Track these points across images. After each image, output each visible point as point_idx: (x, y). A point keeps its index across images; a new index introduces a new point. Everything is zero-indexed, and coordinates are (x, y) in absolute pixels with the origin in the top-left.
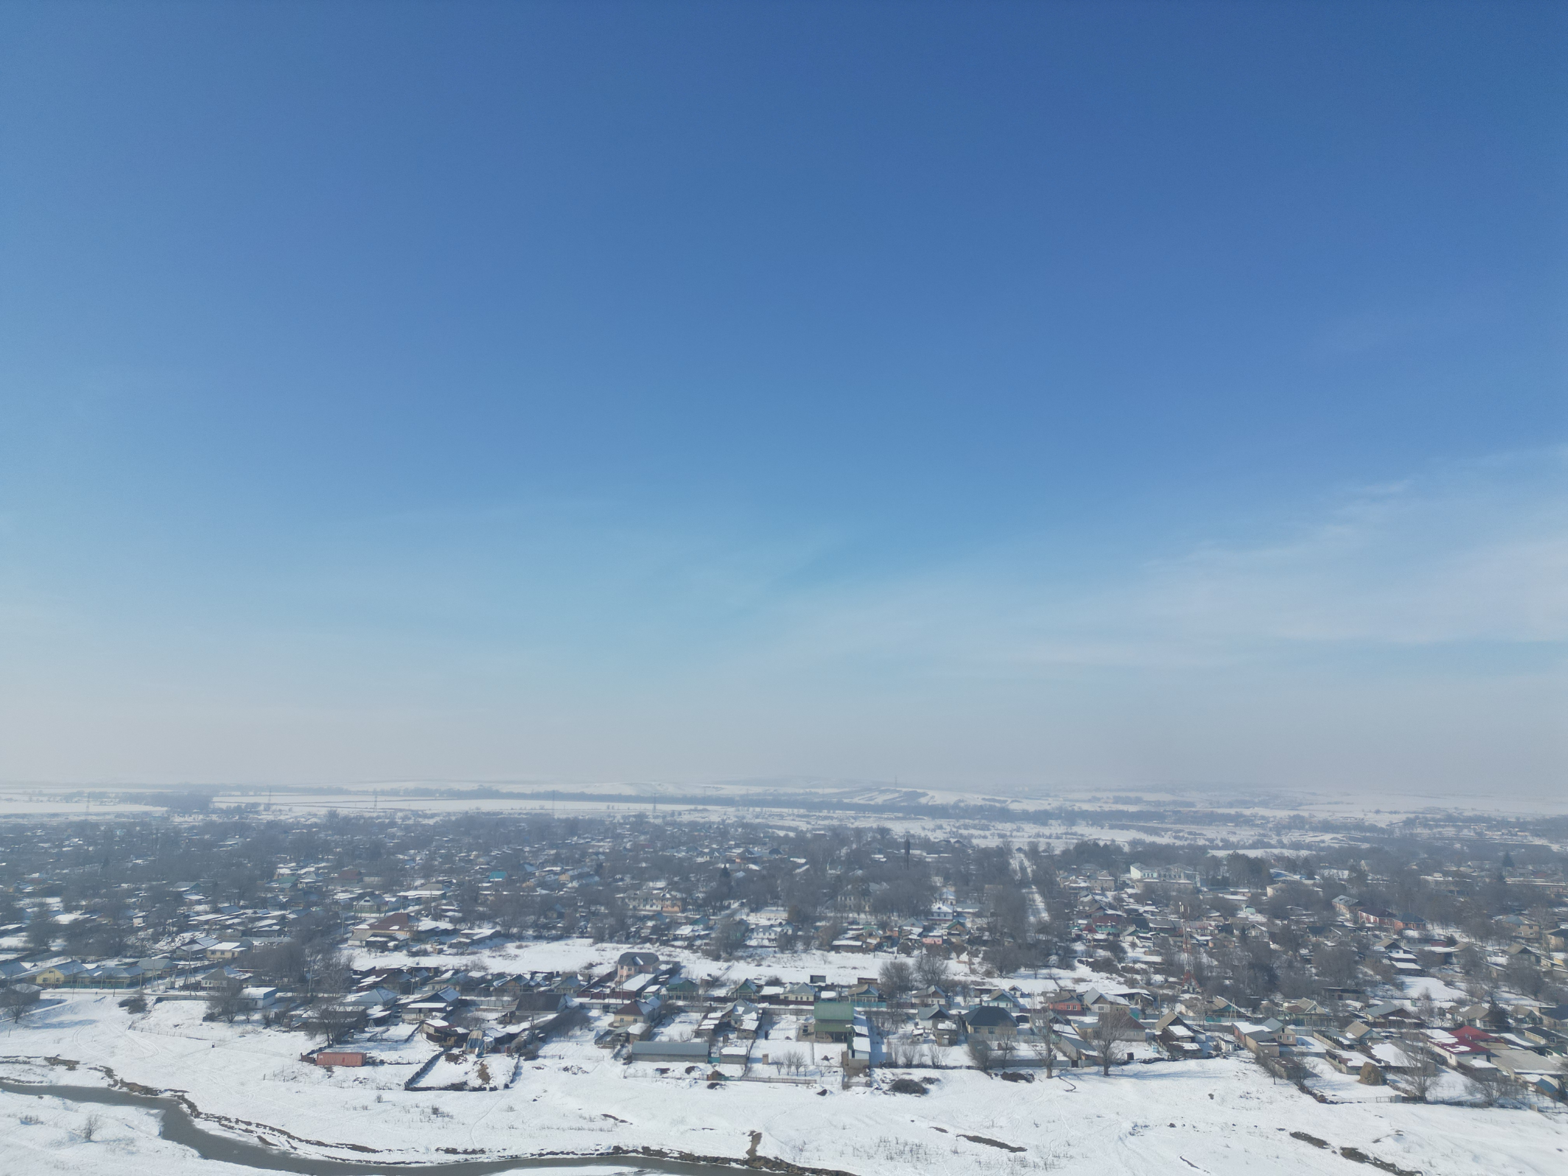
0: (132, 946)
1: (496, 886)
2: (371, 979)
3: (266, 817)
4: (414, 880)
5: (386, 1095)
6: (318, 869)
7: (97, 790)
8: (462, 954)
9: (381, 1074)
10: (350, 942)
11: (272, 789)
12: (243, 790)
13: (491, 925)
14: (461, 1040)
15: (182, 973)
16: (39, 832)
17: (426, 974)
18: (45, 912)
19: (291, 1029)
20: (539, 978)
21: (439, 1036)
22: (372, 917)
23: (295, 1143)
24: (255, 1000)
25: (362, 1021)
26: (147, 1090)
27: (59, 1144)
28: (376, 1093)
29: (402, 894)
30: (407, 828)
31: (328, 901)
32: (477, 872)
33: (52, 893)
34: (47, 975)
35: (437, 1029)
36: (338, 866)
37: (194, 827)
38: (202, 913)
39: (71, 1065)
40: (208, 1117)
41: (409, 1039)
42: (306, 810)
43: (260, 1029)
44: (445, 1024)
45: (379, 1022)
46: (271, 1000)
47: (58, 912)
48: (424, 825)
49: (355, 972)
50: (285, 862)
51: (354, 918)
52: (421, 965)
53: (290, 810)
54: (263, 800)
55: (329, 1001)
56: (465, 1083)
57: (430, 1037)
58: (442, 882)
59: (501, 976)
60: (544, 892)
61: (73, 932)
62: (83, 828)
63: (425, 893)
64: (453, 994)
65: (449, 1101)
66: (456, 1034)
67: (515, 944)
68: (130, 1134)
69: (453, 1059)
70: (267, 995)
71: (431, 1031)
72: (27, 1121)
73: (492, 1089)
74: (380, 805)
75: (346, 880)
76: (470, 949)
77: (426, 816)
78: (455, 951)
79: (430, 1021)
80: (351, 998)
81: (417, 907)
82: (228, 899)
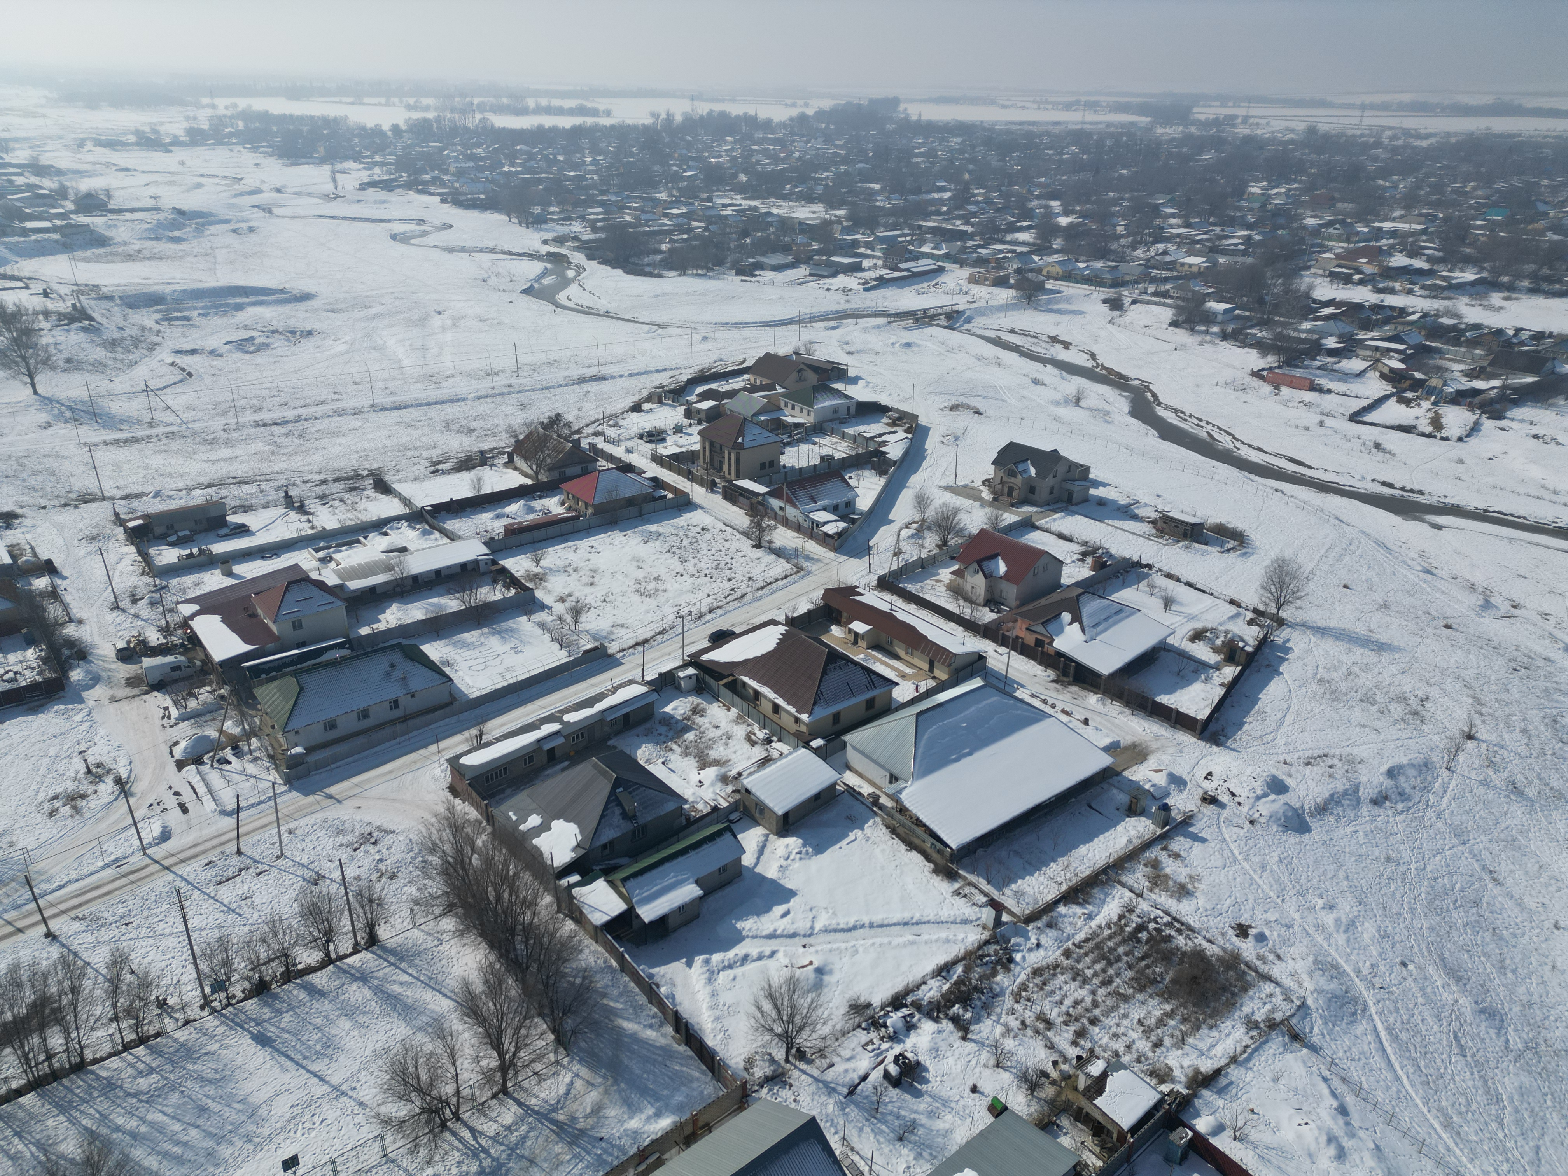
0: (1114, 251)
1: (1492, 226)
2: (1330, 310)
3: (1243, 131)
4: (1392, 211)
5: (1329, 421)
6: (1290, 190)
7: (1093, 99)
8: (1435, 297)
9: (1328, 402)
10: (1313, 270)
11: (1251, 100)
12: (1223, 99)
13: (1476, 270)
14: (1417, 385)
15: (1154, 280)
16: (1045, 140)
17: (1389, 313)
18: (1049, 214)
19: (1245, 345)
20: (1525, 335)
21: (1392, 377)
22: (1339, 247)
23: (1238, 444)
24: (1215, 314)
25: (1315, 349)
26: (1121, 376)
27: (1057, 403)
28: (1319, 418)
29: (1377, 224)
30: (1395, 150)
31: (1295, 225)
32: (1471, 207)
33: (1055, 198)
34: (1050, 269)
35: (1392, 370)
36: (1310, 188)
37: (1173, 140)
38: (1175, 227)
39: (1067, 345)
40: (1167, 408)
41: (1360, 374)
42: (1284, 124)
43: (1217, 341)
44: (1403, 366)
45: (1332, 353)
46: (1228, 316)
47: (1058, 215)
48: (1416, 147)
49: (1315, 301)
50: (1257, 180)
51: (1321, 245)
52: (1386, 303)
53: (1268, 124)
54: (1241, 112)
55: (1284, 325)
56: (1414, 427)
57: (1383, 376)
58: (1426, 215)
59: (1476, 327)
60: (1556, 237)
61: (1070, 233)
62: (1079, 136)
63: (1403, 226)
64: (1417, 338)
65: (1393, 440)
66: (1412, 378)
67: (1502, 295)
68: (1107, 407)
69: (1407, 402)
70: (1226, 311)
71: (1386, 370)
72: (1036, 382)
73: (1442, 439)
74: (1367, 122)
75: (1317, 205)
76: (1446, 293)
77: (1419, 136)
78: (1427, 293)
79: (1386, 361)
80: (1307, 325)
81: (1391, 241)
82: (1199, 215)
